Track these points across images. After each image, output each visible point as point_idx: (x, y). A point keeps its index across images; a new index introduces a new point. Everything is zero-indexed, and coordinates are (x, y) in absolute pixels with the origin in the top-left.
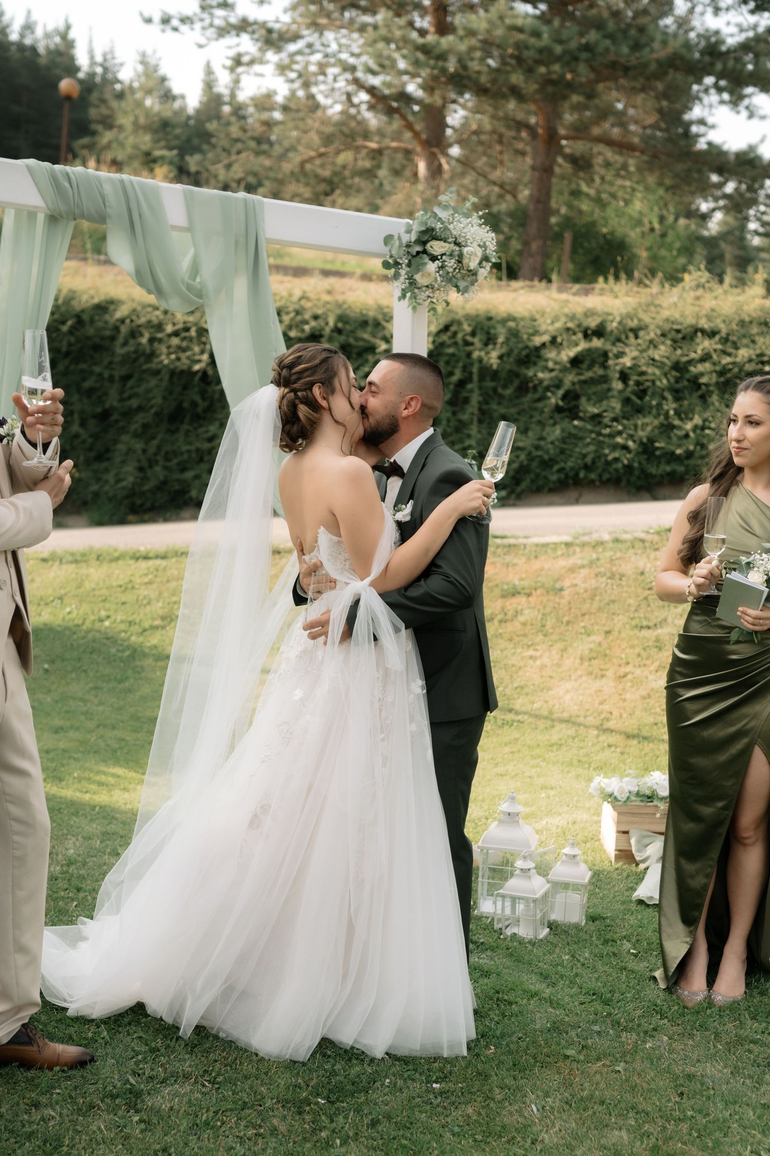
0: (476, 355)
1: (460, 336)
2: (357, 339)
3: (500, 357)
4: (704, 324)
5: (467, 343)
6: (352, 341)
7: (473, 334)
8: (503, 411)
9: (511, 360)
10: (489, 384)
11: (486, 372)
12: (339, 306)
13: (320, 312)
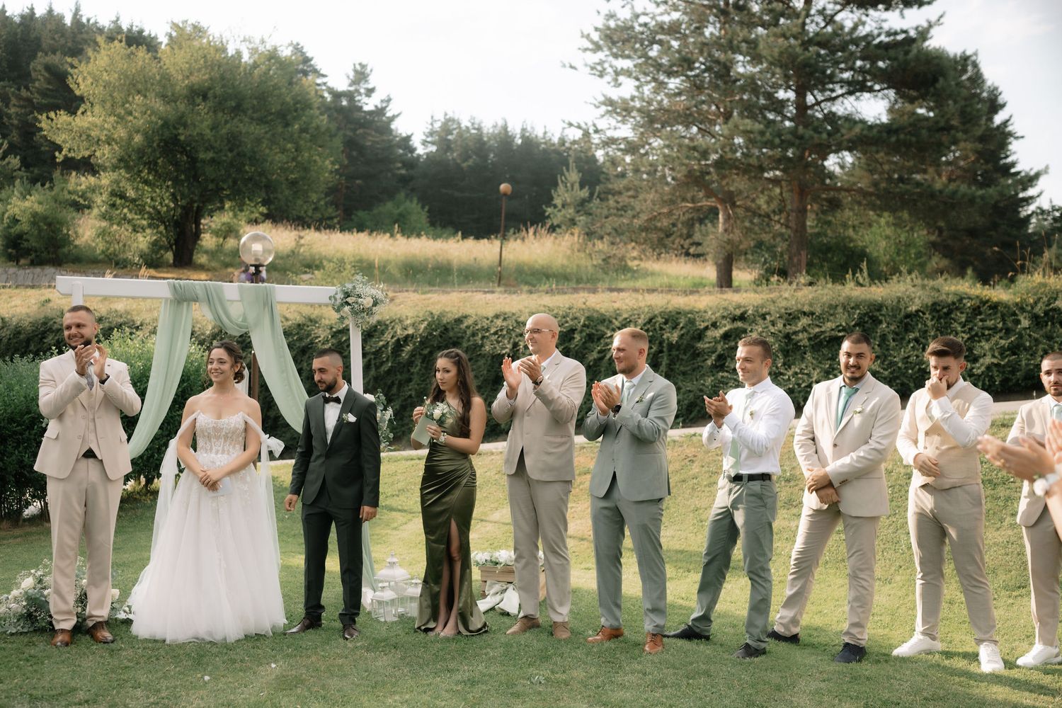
0: (665, 337)
1: (657, 325)
2: (597, 331)
3: (681, 337)
4: (806, 309)
5: (661, 329)
6: (594, 331)
7: (666, 323)
8: (682, 368)
9: (688, 337)
10: (674, 353)
11: (671, 346)
12: (589, 309)
13: (578, 314)
